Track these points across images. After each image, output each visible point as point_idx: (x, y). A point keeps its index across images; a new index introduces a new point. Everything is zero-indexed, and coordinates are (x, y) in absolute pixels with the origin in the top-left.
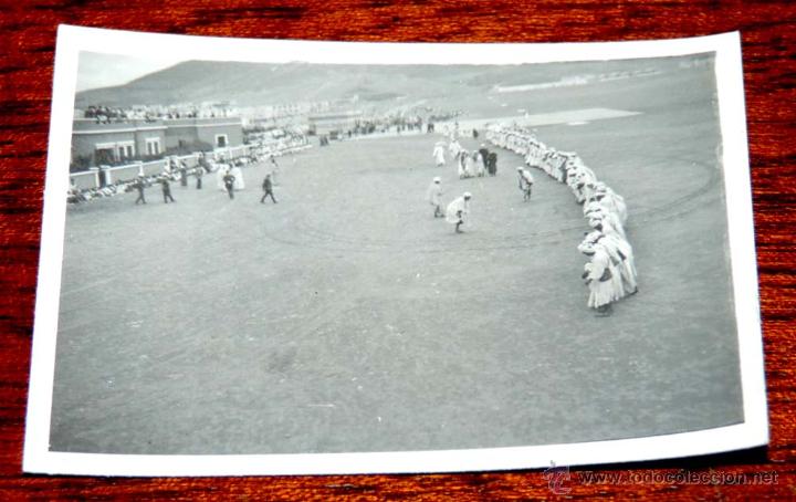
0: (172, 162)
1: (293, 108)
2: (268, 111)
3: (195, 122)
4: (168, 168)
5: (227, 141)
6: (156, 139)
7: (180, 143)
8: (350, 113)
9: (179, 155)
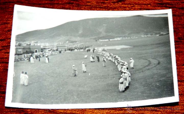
0: (24, 56)
1: (53, 44)
2: (47, 44)
3: (30, 46)
5: (37, 51)
6: (21, 50)
7: (26, 51)
8: (66, 45)
9: (26, 54)
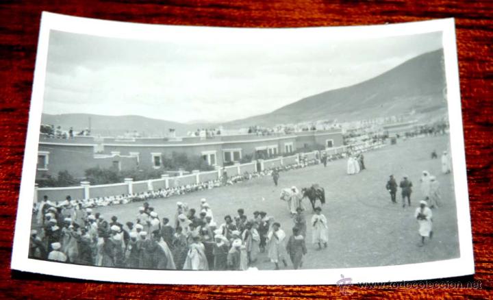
0: (300, 157)
2: (358, 124)
3: (314, 133)
4: (297, 160)
5: (333, 143)
6: (291, 143)
7: (305, 145)
8: (410, 122)
9: (305, 152)
